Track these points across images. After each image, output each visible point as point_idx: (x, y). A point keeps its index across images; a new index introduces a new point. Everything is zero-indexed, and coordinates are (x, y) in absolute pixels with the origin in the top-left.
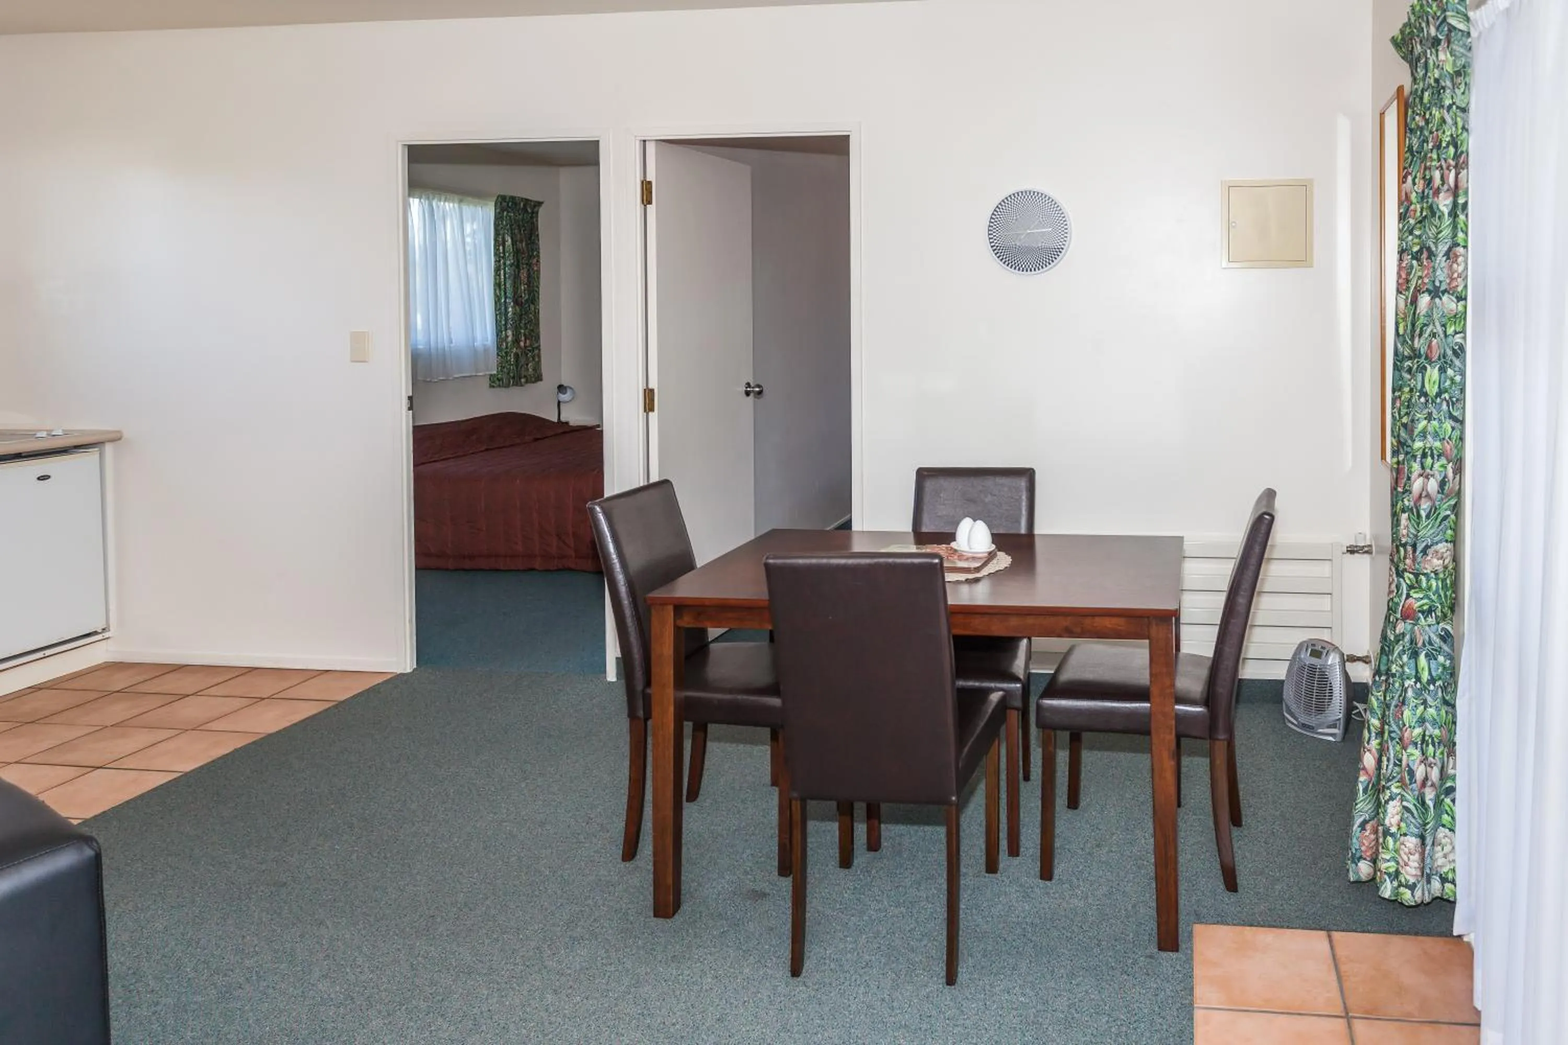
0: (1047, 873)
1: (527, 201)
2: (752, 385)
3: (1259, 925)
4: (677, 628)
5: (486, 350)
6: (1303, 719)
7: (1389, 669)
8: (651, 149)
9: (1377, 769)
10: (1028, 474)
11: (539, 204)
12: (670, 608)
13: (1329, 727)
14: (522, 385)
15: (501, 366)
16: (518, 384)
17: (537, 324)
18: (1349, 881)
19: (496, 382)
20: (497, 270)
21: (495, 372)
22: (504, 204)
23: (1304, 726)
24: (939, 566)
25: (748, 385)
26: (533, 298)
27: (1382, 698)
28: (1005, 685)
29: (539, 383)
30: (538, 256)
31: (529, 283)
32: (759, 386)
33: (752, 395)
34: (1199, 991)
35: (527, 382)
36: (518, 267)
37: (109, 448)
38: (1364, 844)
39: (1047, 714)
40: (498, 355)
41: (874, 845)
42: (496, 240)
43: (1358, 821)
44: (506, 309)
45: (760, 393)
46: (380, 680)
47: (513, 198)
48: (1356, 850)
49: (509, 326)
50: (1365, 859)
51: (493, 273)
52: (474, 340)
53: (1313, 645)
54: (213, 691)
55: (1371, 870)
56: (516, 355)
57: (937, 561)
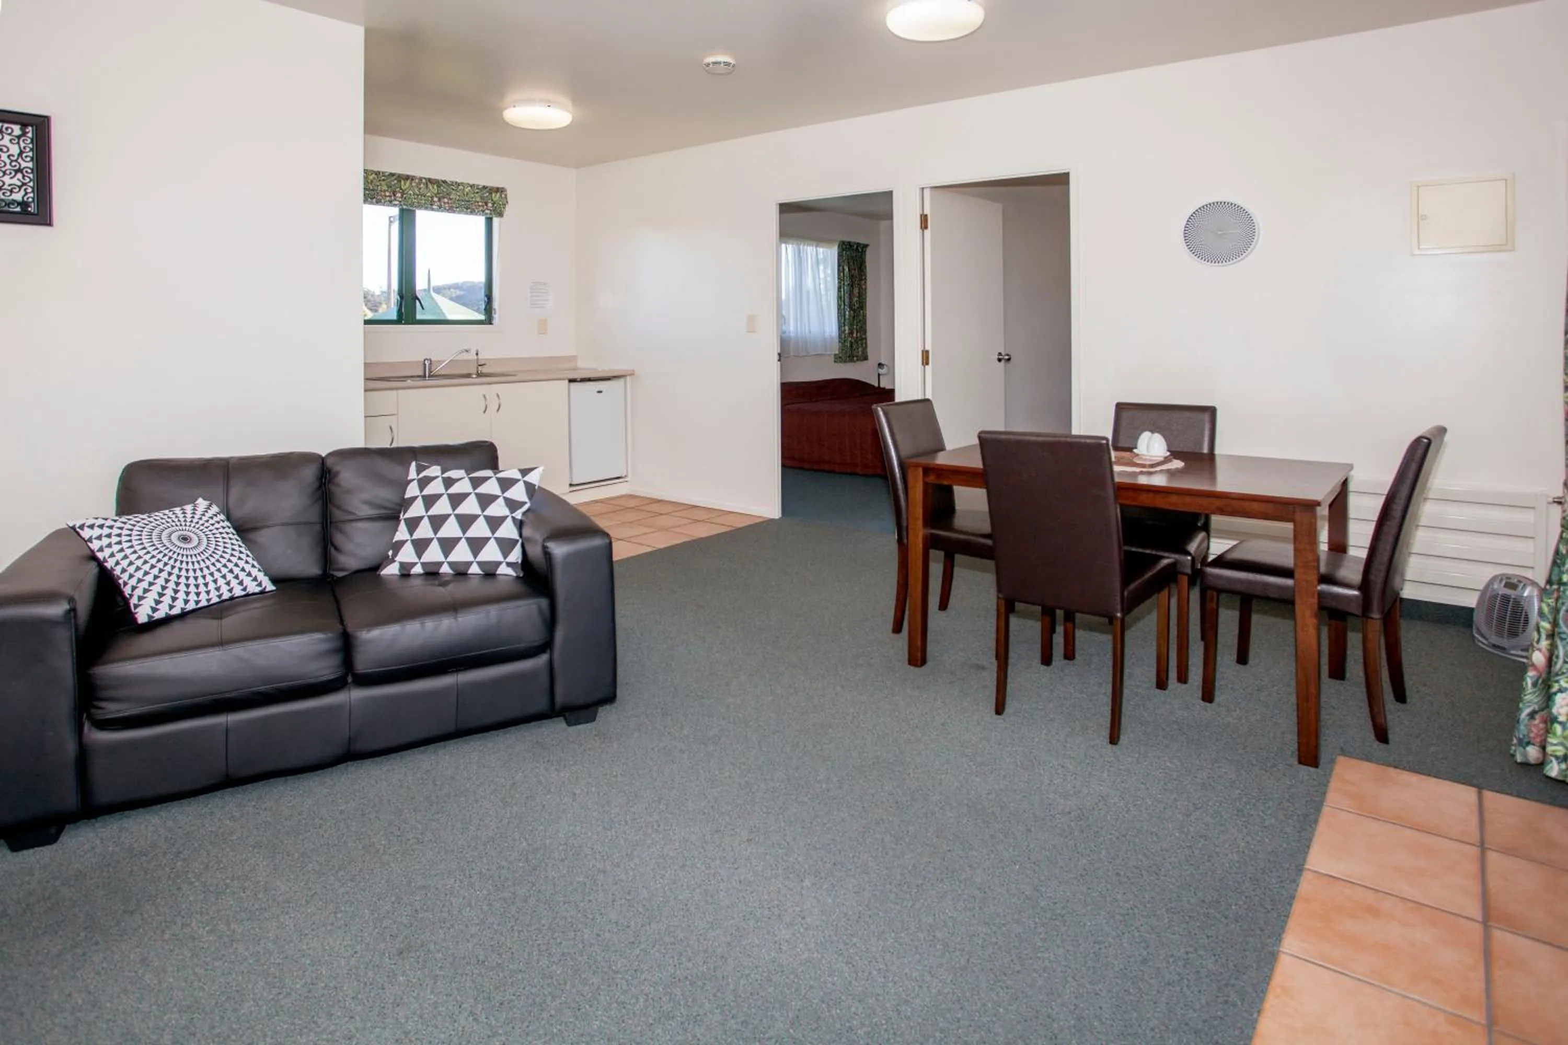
0: (1208, 695)
1: (858, 244)
2: (1003, 354)
3: (1404, 769)
4: (926, 484)
5: (832, 338)
6: (1495, 640)
7: (1560, 579)
8: (927, 193)
9: (1546, 667)
10: (1211, 412)
11: (866, 246)
12: (921, 470)
13: (1522, 650)
14: (854, 362)
15: (842, 349)
16: (852, 361)
17: (865, 323)
18: (1516, 762)
19: (838, 359)
20: (839, 288)
21: (837, 352)
22: (844, 247)
23: (1495, 646)
24: (1105, 446)
25: (1000, 354)
26: (862, 306)
27: (1554, 604)
28: (1173, 555)
29: (866, 362)
30: (865, 279)
31: (859, 297)
32: (1008, 355)
33: (1003, 361)
34: (1330, 796)
35: (857, 360)
36: (852, 286)
37: (628, 378)
38: (1532, 732)
39: (1211, 578)
40: (840, 342)
41: (1069, 655)
42: (839, 270)
43: (1527, 711)
44: (845, 312)
45: (1009, 360)
46: (761, 520)
47: (849, 243)
48: (1524, 736)
49: (846, 323)
50: (1533, 744)
51: (837, 290)
52: (824, 332)
53: (1508, 578)
54: (676, 514)
55: (1540, 756)
56: (851, 342)
57: (1104, 442)
